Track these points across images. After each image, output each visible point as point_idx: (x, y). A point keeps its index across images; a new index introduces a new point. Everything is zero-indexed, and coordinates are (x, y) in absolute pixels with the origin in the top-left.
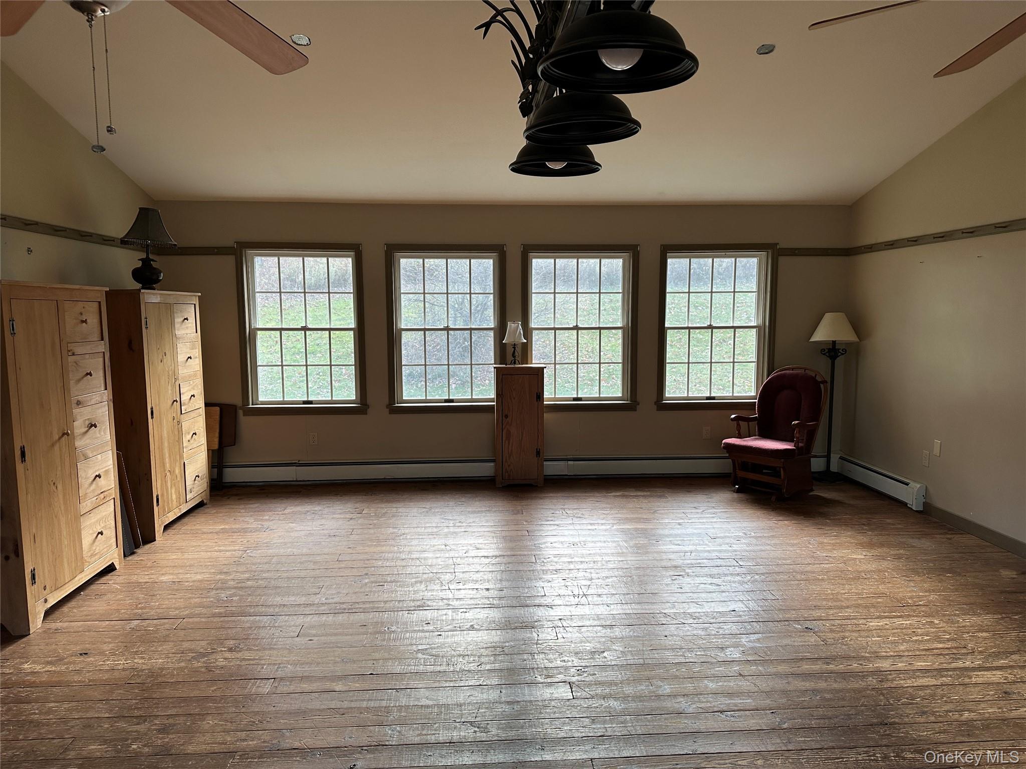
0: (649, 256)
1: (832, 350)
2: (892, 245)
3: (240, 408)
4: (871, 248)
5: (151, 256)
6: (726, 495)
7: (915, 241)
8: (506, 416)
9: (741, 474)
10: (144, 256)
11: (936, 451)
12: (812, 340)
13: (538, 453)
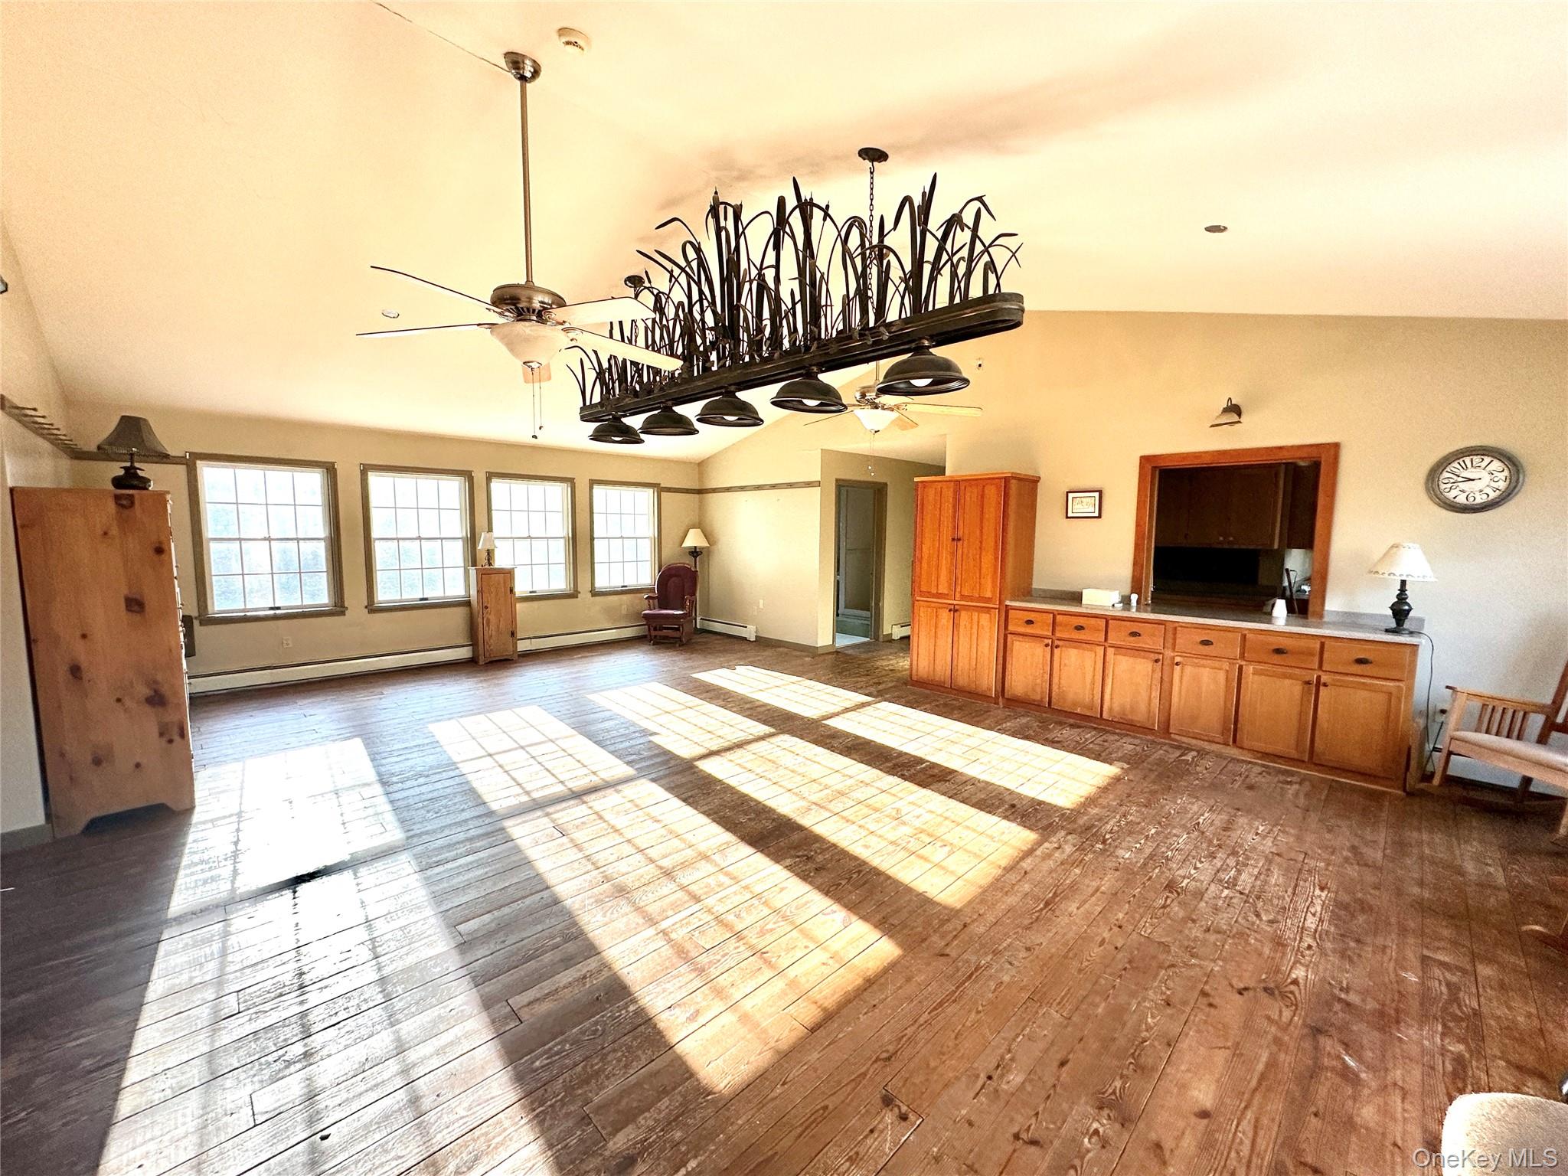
0: (582, 486)
1: (695, 552)
2: (728, 490)
3: (196, 618)
4: (714, 490)
5: (137, 465)
6: (645, 648)
7: (742, 489)
8: (486, 607)
9: (653, 633)
10: (128, 464)
11: (761, 606)
12: (684, 545)
13: (513, 634)
